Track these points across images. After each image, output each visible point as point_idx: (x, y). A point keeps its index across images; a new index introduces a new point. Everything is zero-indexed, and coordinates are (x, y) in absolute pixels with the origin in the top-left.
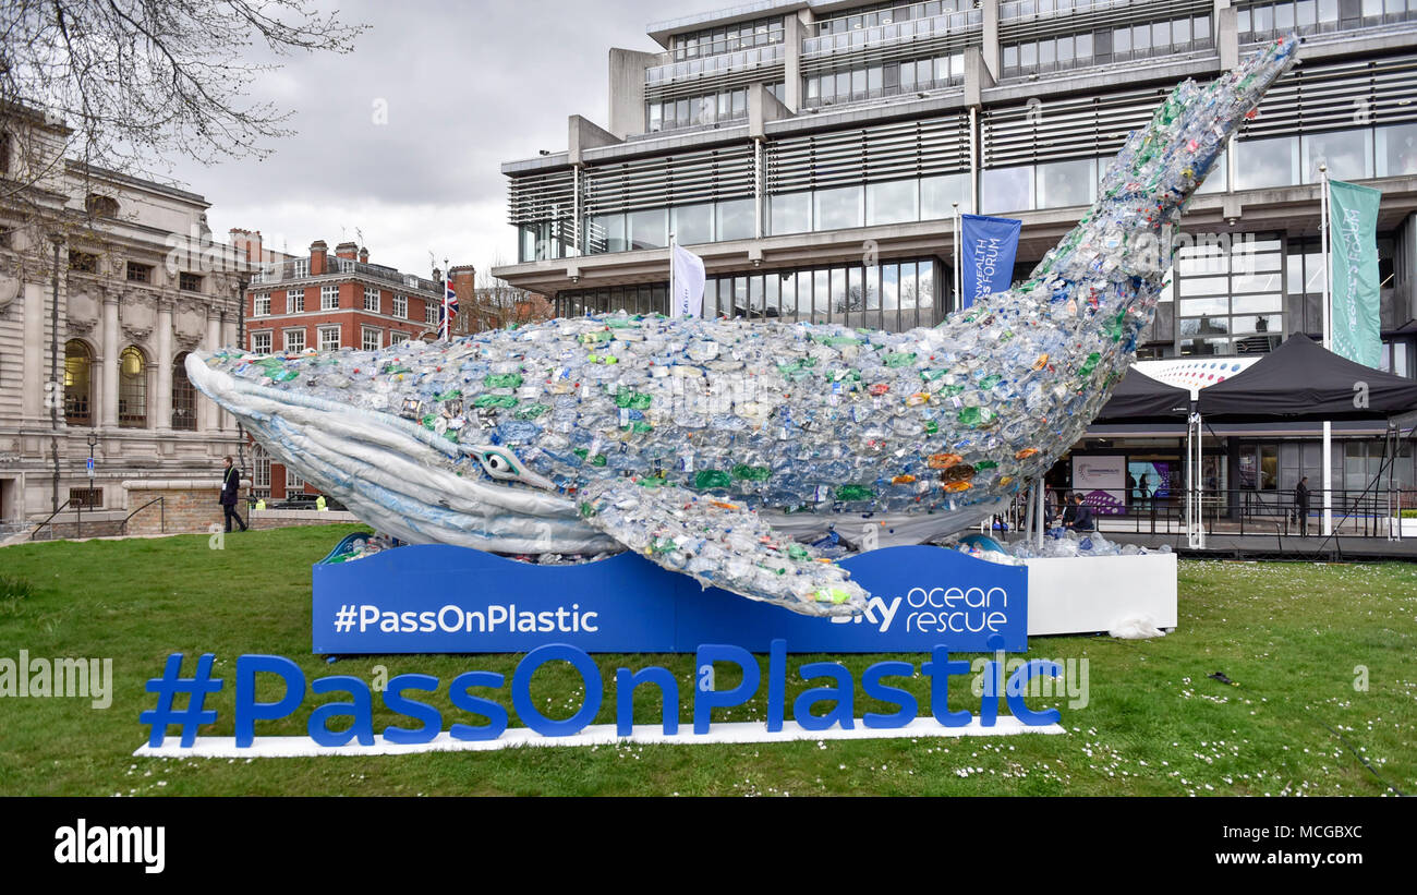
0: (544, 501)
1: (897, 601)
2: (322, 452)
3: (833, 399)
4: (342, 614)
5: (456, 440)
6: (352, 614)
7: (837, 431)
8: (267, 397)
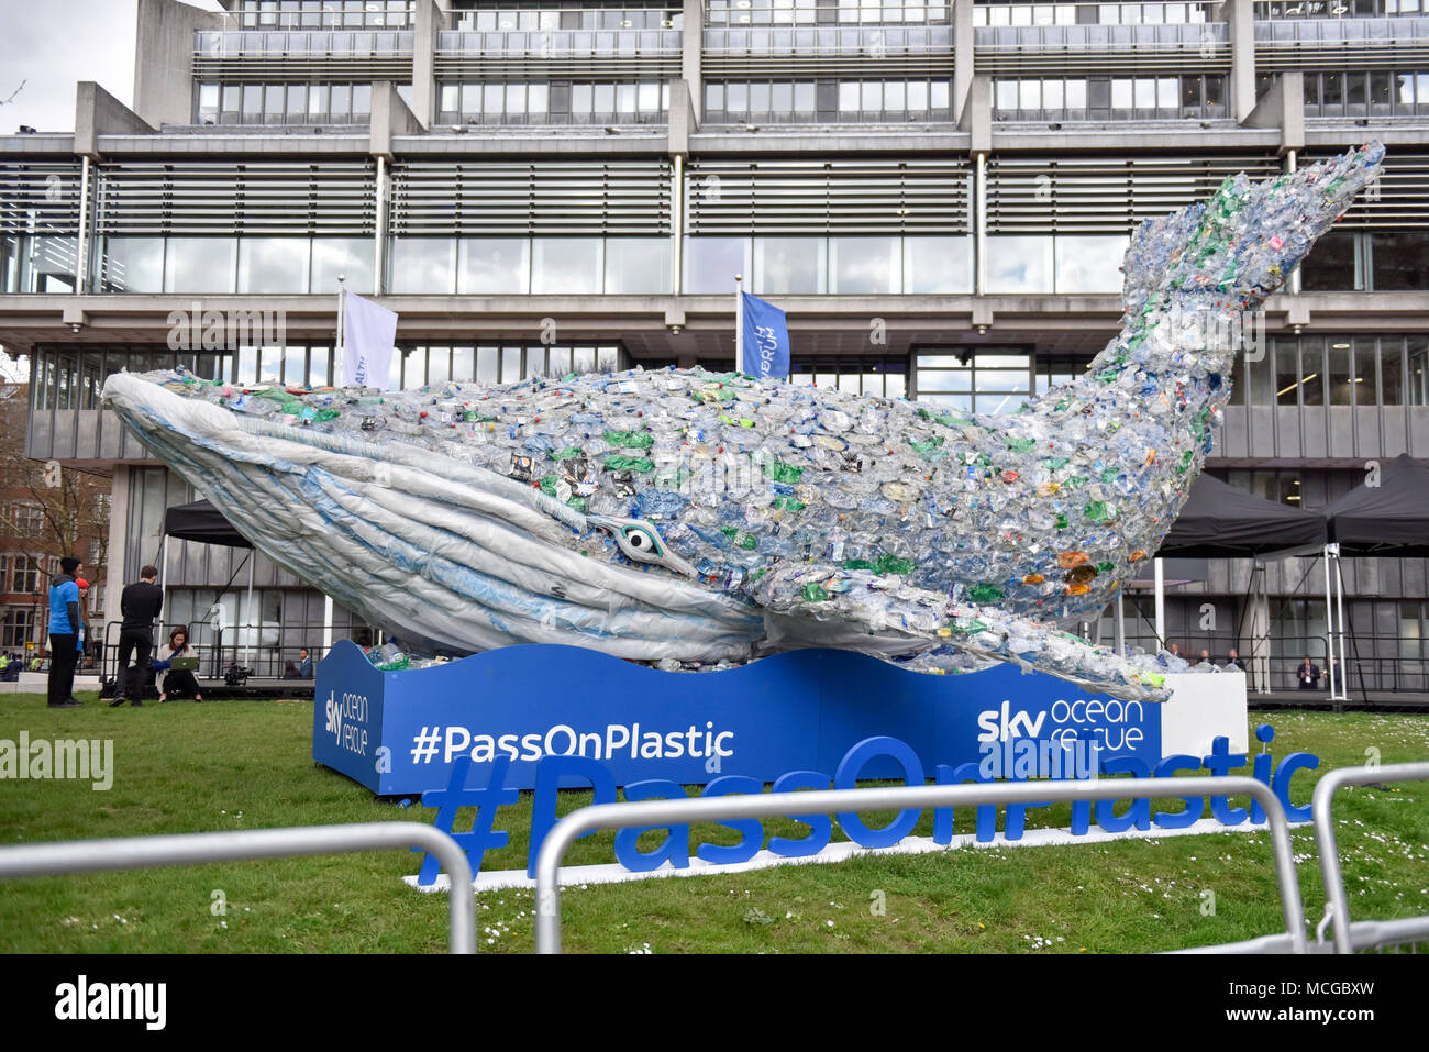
5: (584, 511)
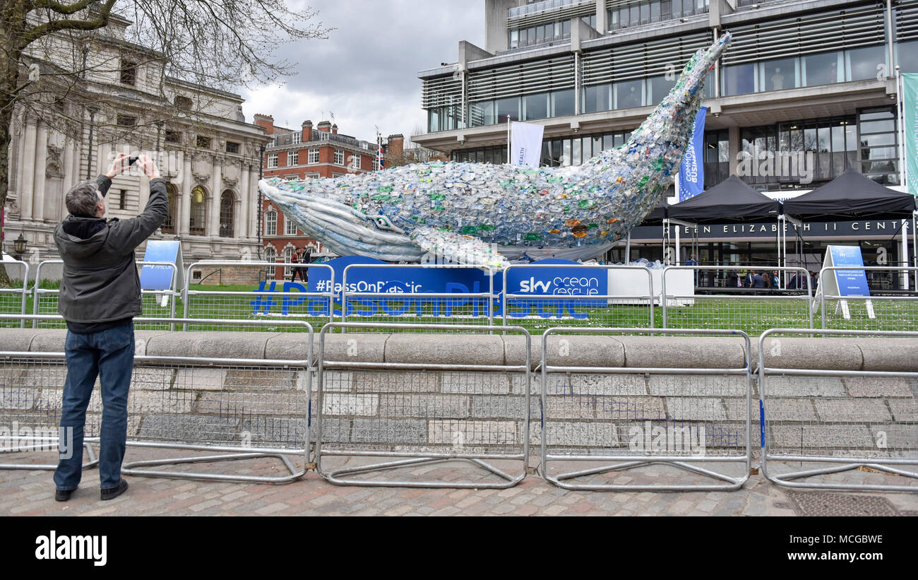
0: (400, 238)
1: (549, 283)
2: (313, 218)
3: (523, 197)
4: (319, 284)
5: (365, 213)
6: (323, 284)
7: (524, 210)
8: (292, 196)
